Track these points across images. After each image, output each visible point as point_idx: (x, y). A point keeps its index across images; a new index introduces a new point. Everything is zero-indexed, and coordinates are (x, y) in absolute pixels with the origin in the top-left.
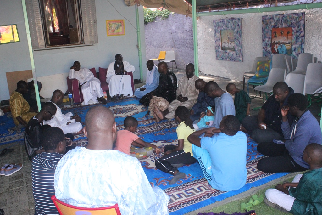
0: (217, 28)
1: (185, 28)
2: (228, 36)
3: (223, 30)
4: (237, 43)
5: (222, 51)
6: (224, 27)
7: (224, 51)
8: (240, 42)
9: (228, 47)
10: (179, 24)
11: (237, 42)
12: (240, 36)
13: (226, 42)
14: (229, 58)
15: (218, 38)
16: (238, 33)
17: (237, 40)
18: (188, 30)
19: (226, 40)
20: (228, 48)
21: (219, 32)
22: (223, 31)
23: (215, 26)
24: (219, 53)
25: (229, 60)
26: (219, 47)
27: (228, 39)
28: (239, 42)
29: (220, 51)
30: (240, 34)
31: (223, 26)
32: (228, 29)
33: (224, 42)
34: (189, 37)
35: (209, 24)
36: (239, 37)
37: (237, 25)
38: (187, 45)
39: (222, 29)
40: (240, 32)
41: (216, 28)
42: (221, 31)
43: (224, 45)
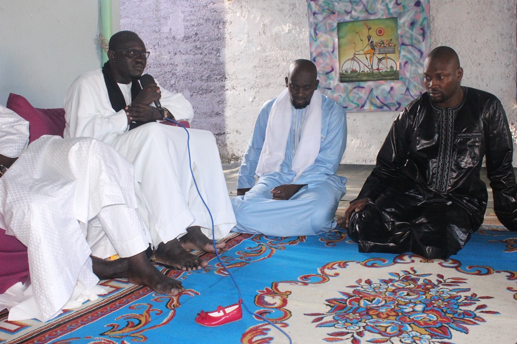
0: (324, 18)
1: (165, 29)
2: (369, 38)
3: (347, 22)
4: (409, 56)
5: (342, 85)
6: (354, 13)
7: (350, 86)
8: (422, 54)
9: (366, 70)
10: (136, 21)
11: (410, 52)
12: (424, 35)
13: (362, 58)
14: (372, 103)
15: (327, 46)
16: (418, 26)
17: (410, 48)
18: (180, 36)
19: (362, 52)
20: (368, 75)
21: (332, 30)
22: (350, 25)
23: (314, 14)
24: (329, 92)
25: (373, 108)
26: (327, 73)
27: (368, 48)
28: (420, 51)
29: (331, 87)
30: (426, 29)
31: (349, 9)
32: (372, 17)
33: (353, 59)
34: (184, 57)
35: (281, 11)
36: (420, 38)
37: (413, 4)
38: (173, 82)
39: (348, 18)
40: (425, 23)
41: (320, 17)
42: (340, 25)
43: (349, 66)
